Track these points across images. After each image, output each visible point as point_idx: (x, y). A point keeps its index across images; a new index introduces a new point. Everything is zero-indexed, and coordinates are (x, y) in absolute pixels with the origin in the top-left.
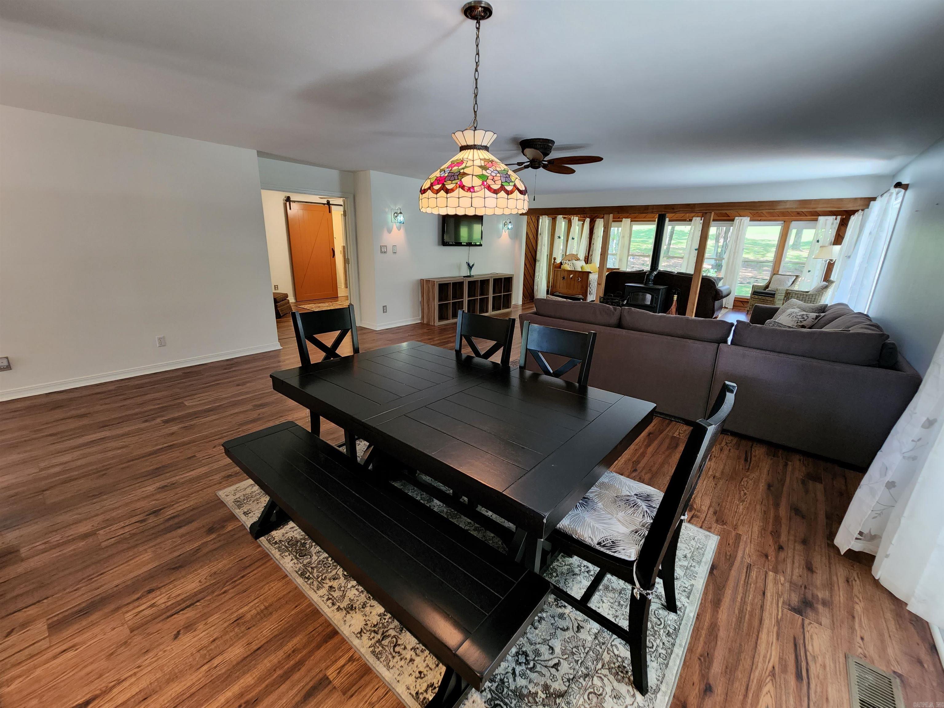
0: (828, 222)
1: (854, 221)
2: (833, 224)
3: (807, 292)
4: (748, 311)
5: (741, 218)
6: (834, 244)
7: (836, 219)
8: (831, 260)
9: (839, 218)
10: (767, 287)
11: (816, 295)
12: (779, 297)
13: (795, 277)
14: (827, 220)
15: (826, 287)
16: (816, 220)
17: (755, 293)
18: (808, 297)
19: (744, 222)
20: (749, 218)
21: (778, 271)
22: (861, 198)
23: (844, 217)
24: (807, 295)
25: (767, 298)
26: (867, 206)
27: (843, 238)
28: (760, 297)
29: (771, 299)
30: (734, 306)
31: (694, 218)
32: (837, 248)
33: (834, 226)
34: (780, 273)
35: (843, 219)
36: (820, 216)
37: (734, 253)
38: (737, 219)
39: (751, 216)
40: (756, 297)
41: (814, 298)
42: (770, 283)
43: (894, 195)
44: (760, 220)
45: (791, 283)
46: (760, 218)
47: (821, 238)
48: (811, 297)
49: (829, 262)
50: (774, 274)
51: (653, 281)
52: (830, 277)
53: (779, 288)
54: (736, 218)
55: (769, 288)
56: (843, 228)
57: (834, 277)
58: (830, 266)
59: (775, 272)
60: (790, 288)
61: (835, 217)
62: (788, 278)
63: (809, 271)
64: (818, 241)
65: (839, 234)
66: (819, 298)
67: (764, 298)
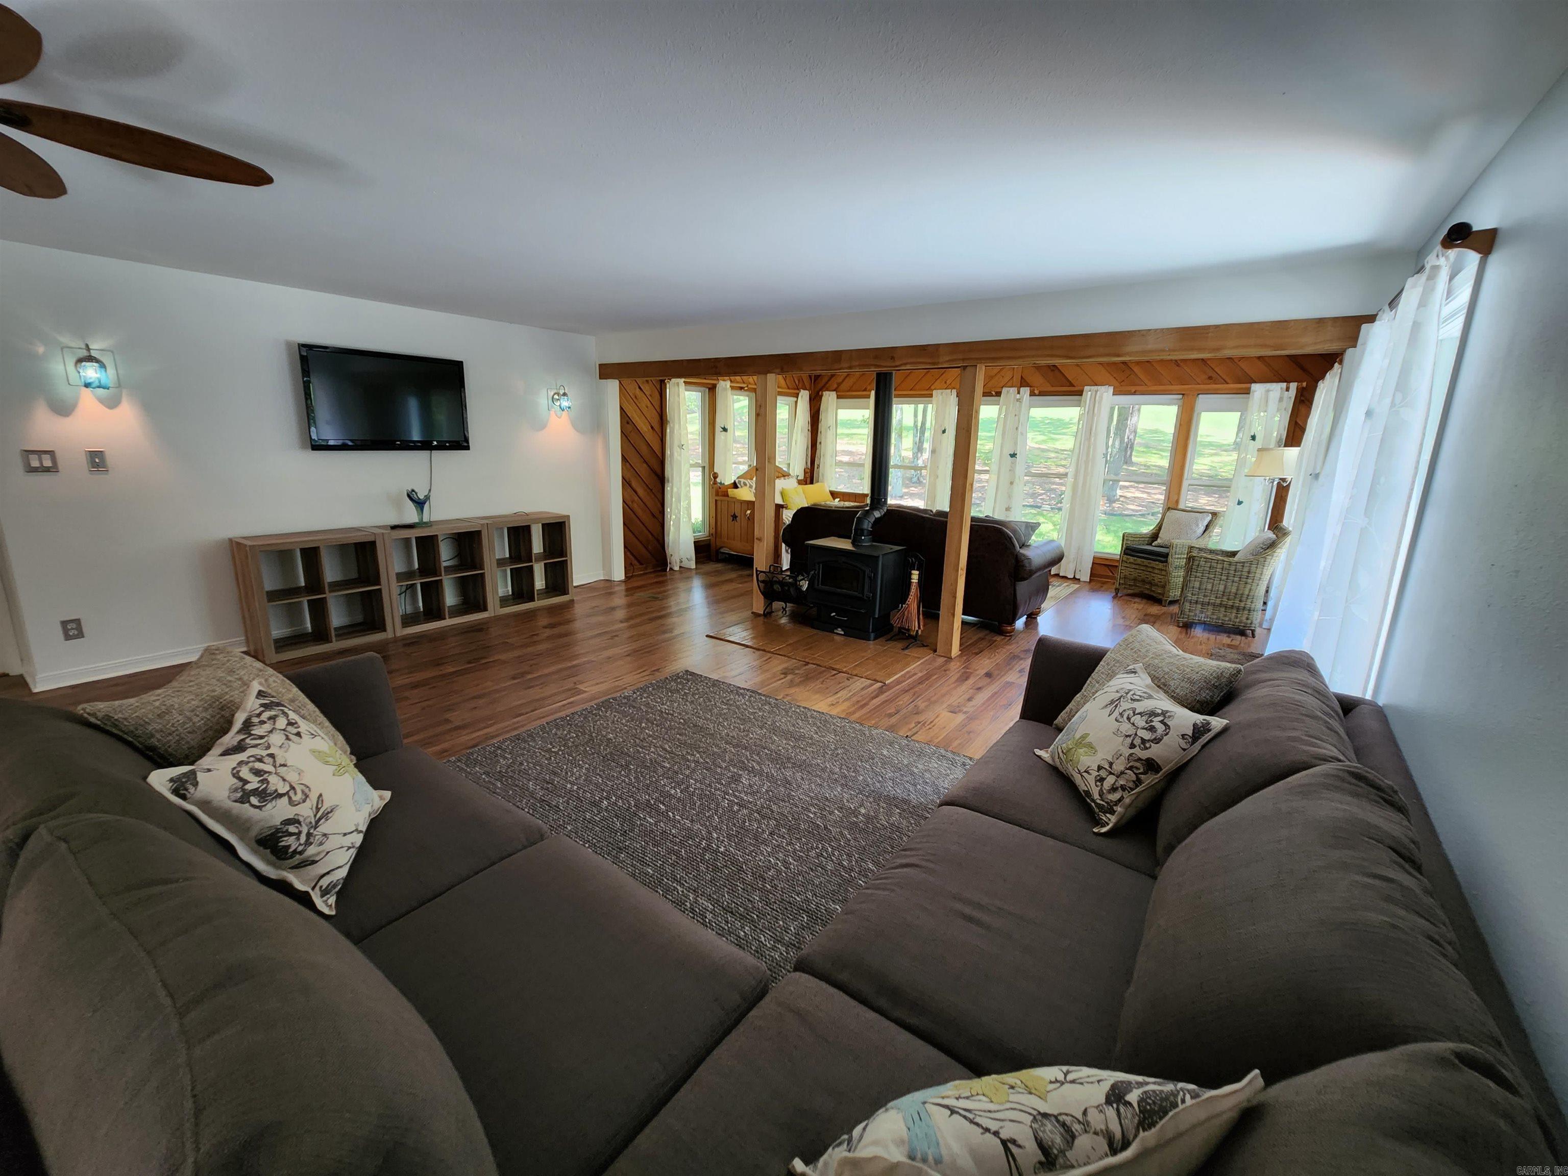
0: (1271, 394)
1: (1325, 392)
2: (1281, 399)
3: (1234, 554)
4: (1117, 590)
5: (1095, 388)
6: (1285, 446)
7: (1288, 389)
8: (1284, 480)
9: (1293, 386)
10: (1155, 536)
11: (1251, 563)
12: (1177, 563)
13: (1209, 517)
14: (1268, 391)
15: (1272, 546)
16: (1247, 392)
17: (1129, 550)
18: (1233, 568)
19: (1101, 397)
20: (1111, 389)
21: (1177, 502)
22: (1335, 320)
23: (1304, 384)
24: (1230, 564)
25: (1154, 564)
26: (1353, 339)
27: (1303, 430)
28: (1139, 561)
29: (1161, 566)
30: (1092, 575)
31: (1004, 390)
32: (1293, 452)
33: (1284, 404)
34: (1181, 506)
35: (1303, 388)
36: (1255, 382)
37: (1087, 462)
38: (1089, 391)
39: (1117, 384)
40: (1132, 559)
41: (1246, 569)
42: (1160, 528)
43: (1444, 275)
44: (1134, 393)
45: (1202, 528)
46: (1133, 389)
47: (1258, 429)
48: (1239, 567)
49: (1279, 483)
50: (1169, 509)
51: (870, 533)
52: (1282, 521)
53: (1175, 542)
54: (1086, 388)
55: (1159, 541)
56: (1303, 409)
57: (1288, 521)
58: (1282, 491)
59: (1171, 505)
60: (1201, 543)
61: (1284, 385)
62: (1197, 520)
63: (1240, 503)
64: (1253, 438)
65: (1296, 423)
66: (1259, 571)
67: (1146, 562)
